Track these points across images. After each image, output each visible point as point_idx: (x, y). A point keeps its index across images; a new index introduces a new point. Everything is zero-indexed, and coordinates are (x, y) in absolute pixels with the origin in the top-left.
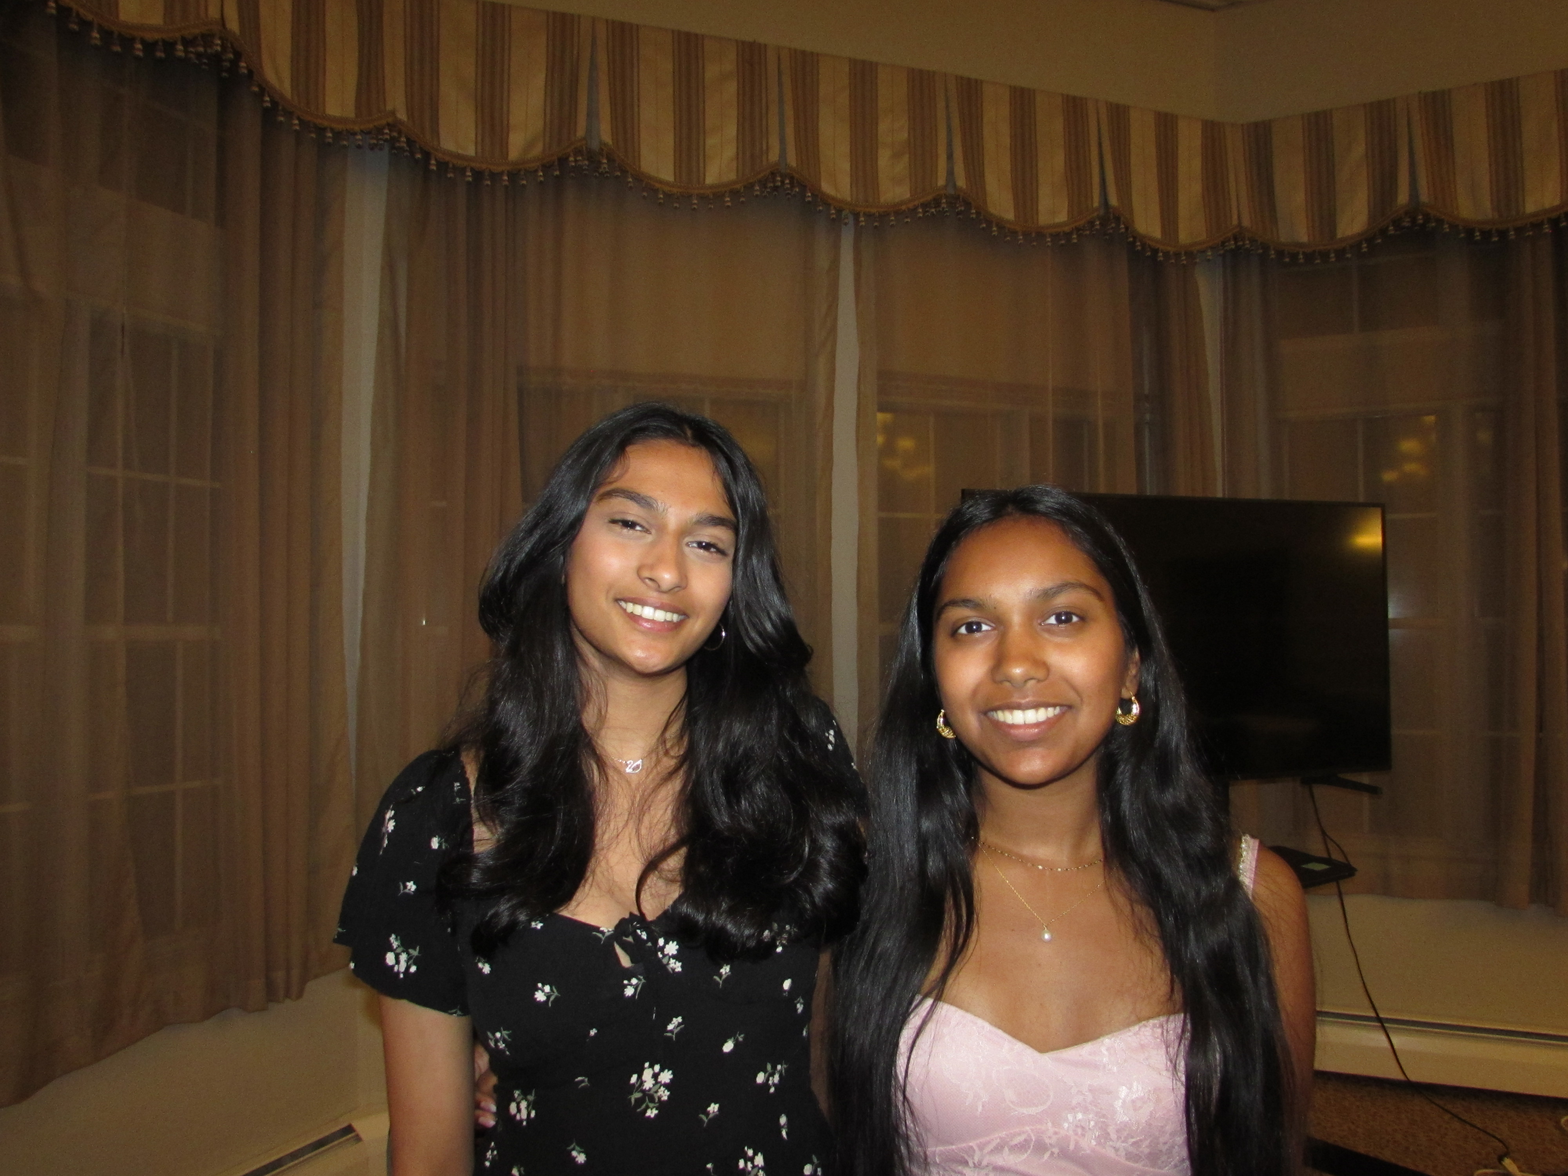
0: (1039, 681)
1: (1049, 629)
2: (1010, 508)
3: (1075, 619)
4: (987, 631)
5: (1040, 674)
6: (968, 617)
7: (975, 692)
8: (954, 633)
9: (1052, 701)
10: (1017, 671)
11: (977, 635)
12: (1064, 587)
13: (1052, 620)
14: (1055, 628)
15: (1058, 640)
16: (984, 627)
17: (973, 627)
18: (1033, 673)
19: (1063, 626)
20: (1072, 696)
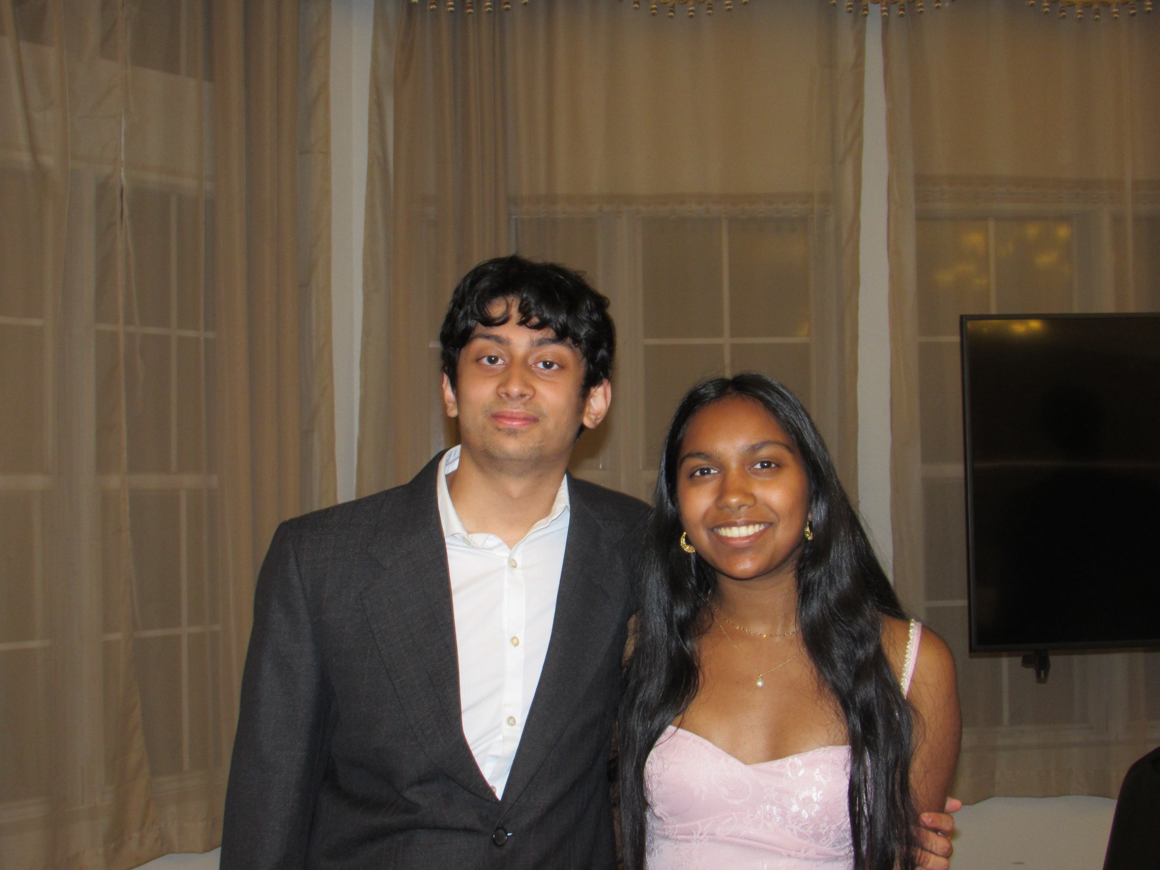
0: (749, 507)
1: (756, 472)
2: (730, 390)
3: (773, 465)
4: (714, 474)
5: (750, 502)
6: (701, 465)
7: (706, 514)
8: (692, 475)
9: (759, 520)
10: (734, 500)
11: (707, 477)
12: (765, 443)
13: (758, 466)
14: (759, 471)
15: (761, 479)
16: (712, 471)
17: (704, 472)
18: (744, 501)
19: (765, 470)
20: (772, 517)
